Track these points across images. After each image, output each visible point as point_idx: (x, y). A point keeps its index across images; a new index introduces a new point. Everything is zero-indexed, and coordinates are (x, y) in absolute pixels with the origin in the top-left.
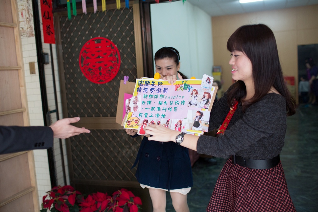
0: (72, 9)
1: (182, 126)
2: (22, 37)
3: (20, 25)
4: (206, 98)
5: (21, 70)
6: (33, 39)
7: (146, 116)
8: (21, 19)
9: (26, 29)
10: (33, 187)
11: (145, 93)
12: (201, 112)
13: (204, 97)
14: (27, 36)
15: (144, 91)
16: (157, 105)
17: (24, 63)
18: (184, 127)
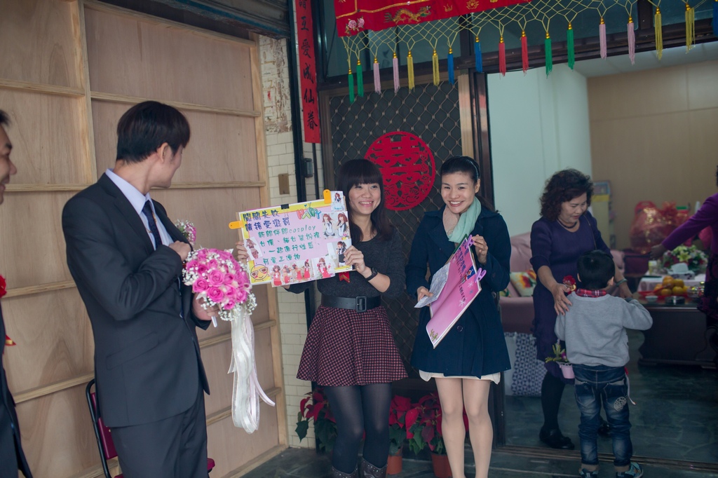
0: (355, 84)
1: (327, 265)
2: (267, 133)
3: (266, 112)
4: (342, 222)
5: (266, 188)
6: (289, 136)
7: (274, 262)
8: (267, 103)
9: (275, 120)
10: (278, 388)
11: (259, 230)
12: (342, 241)
13: (340, 221)
14: (276, 131)
15: (256, 228)
16: (283, 245)
17: (270, 175)
18: (329, 267)
